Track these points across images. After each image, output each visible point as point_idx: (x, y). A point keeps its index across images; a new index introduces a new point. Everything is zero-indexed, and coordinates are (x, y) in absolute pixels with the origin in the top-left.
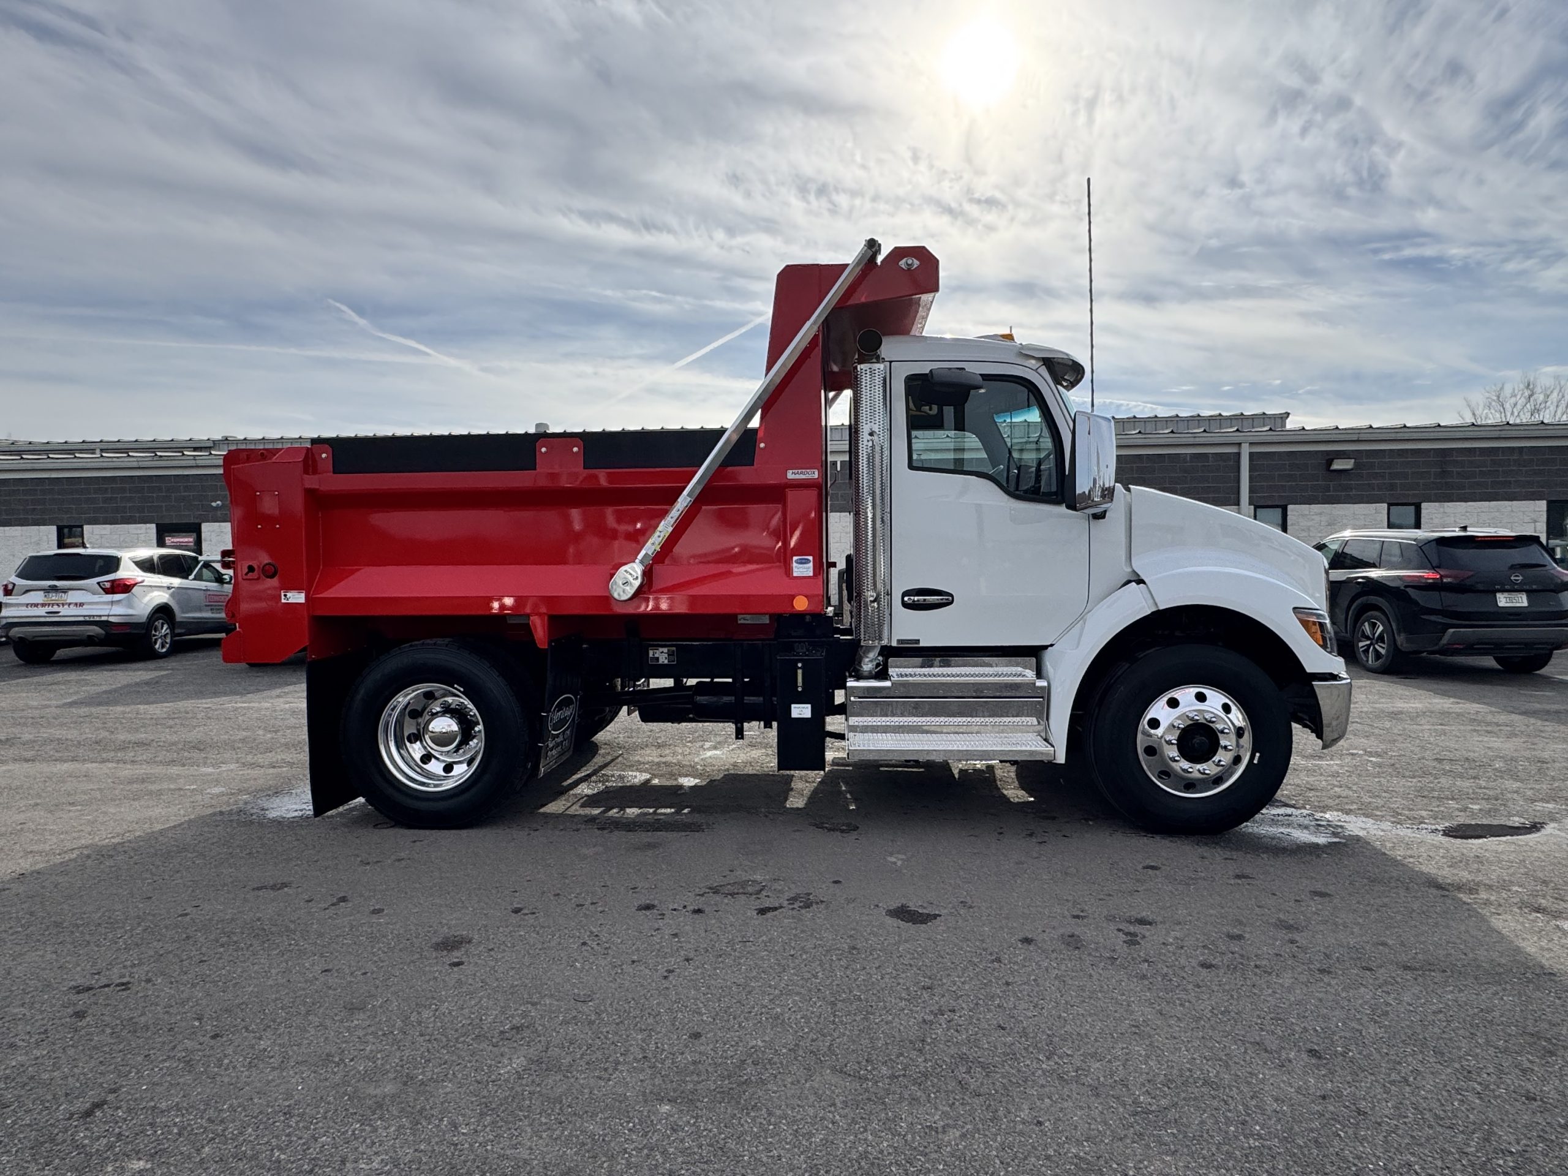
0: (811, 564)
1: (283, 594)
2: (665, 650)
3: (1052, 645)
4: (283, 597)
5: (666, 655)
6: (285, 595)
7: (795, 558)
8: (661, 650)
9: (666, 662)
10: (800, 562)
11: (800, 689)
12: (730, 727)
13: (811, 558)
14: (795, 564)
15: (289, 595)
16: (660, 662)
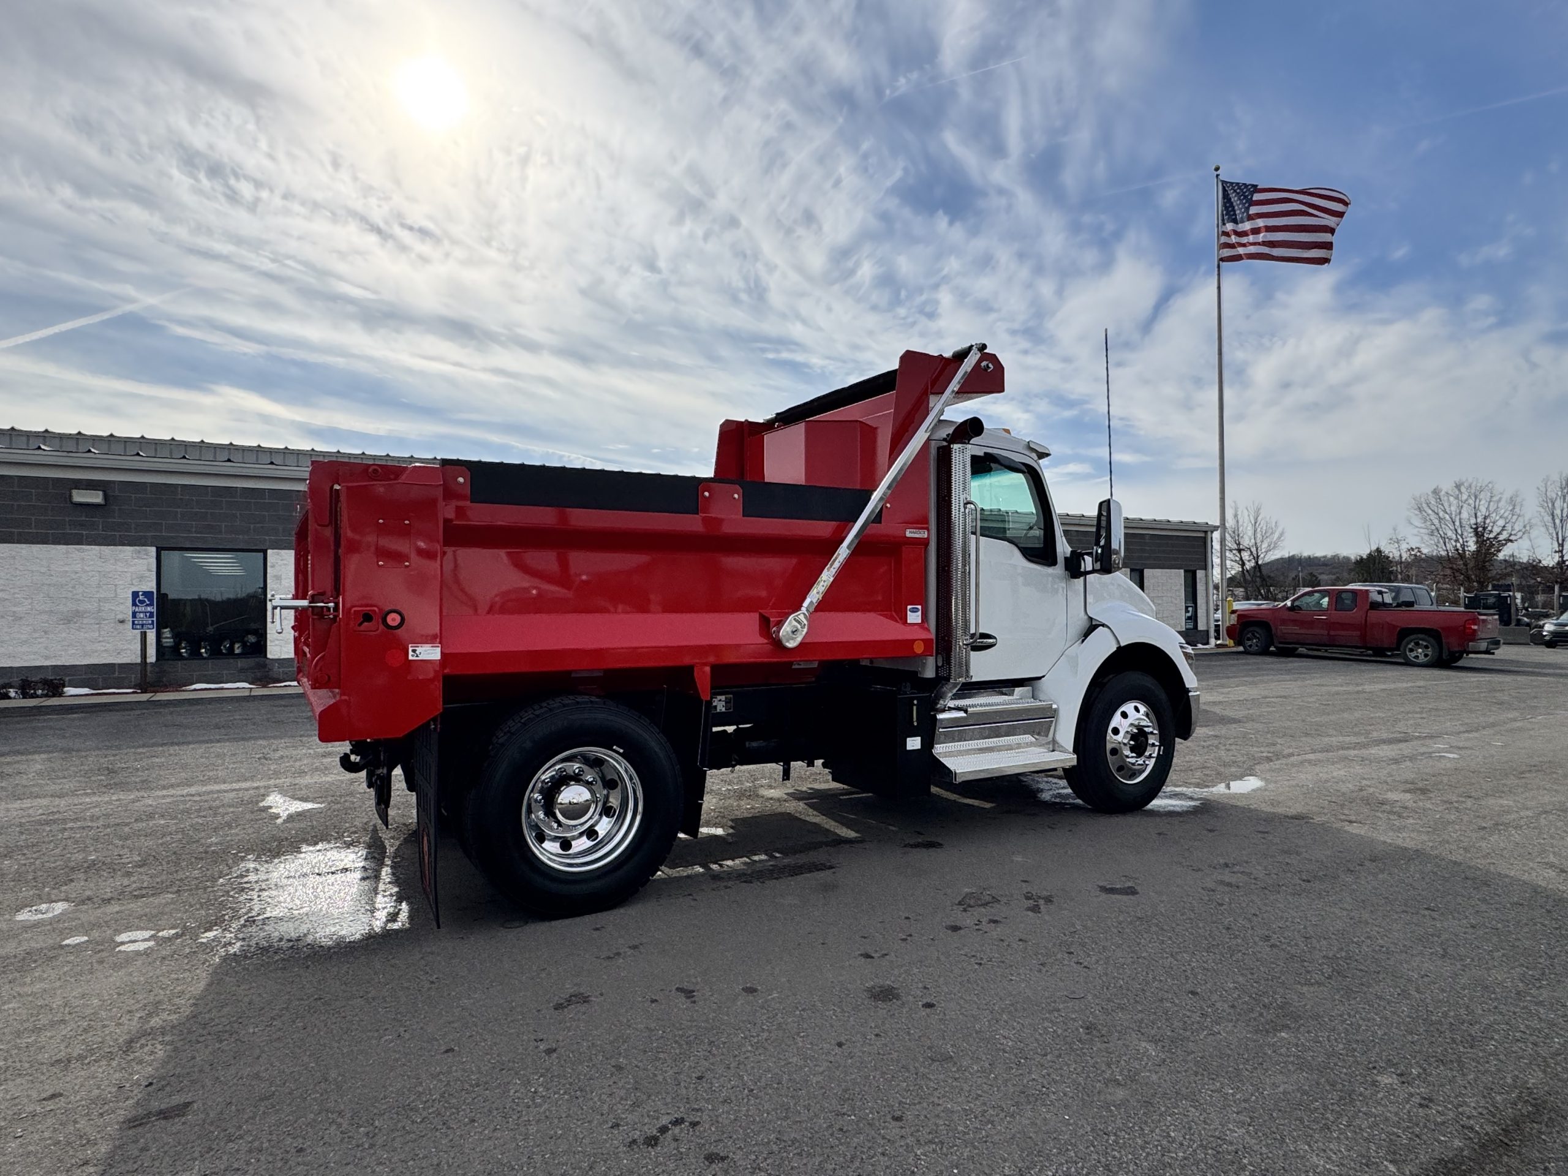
0: (920, 613)
1: (410, 649)
2: (723, 698)
3: (1044, 676)
4: (411, 653)
5: (724, 703)
6: (414, 651)
7: (909, 607)
8: (719, 697)
9: (723, 710)
10: (913, 611)
11: (915, 724)
12: (777, 768)
13: (919, 607)
14: (909, 613)
15: (419, 650)
16: (718, 711)
